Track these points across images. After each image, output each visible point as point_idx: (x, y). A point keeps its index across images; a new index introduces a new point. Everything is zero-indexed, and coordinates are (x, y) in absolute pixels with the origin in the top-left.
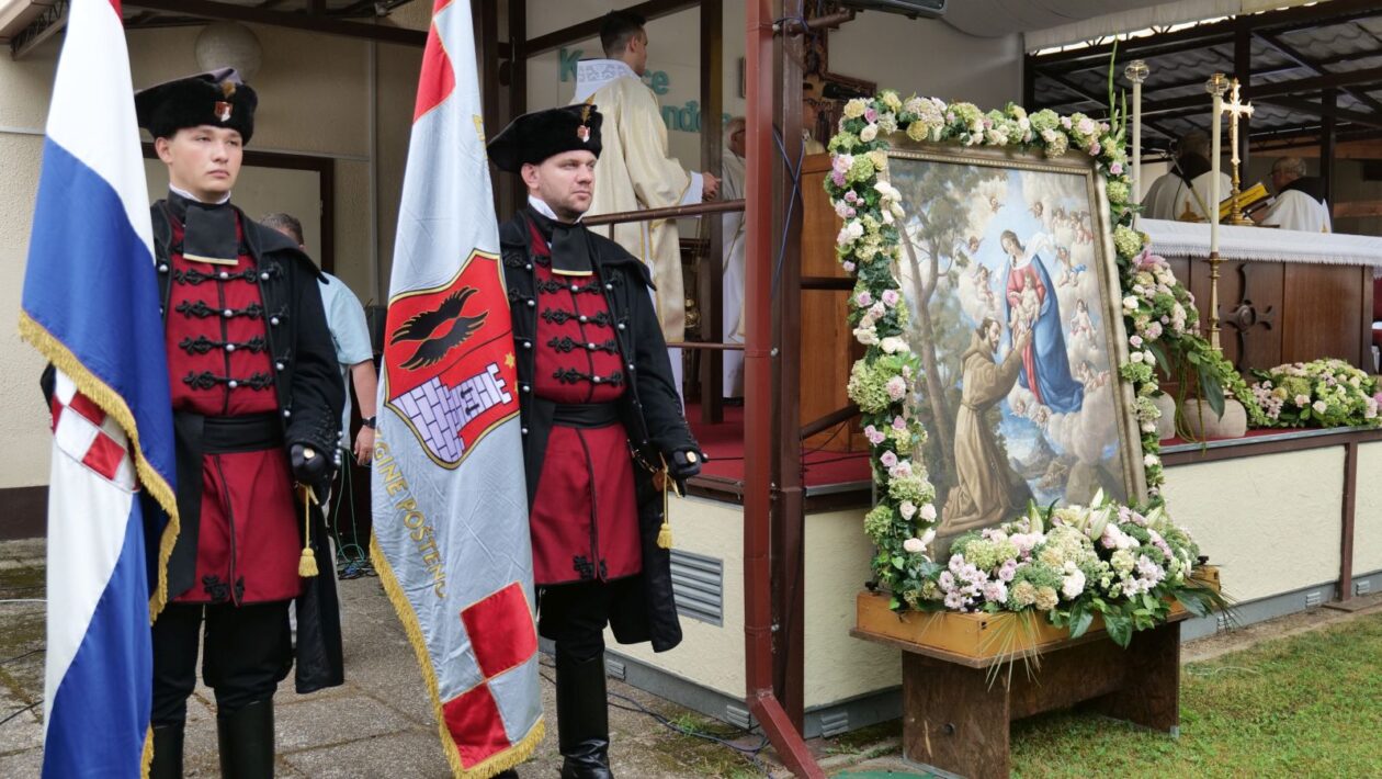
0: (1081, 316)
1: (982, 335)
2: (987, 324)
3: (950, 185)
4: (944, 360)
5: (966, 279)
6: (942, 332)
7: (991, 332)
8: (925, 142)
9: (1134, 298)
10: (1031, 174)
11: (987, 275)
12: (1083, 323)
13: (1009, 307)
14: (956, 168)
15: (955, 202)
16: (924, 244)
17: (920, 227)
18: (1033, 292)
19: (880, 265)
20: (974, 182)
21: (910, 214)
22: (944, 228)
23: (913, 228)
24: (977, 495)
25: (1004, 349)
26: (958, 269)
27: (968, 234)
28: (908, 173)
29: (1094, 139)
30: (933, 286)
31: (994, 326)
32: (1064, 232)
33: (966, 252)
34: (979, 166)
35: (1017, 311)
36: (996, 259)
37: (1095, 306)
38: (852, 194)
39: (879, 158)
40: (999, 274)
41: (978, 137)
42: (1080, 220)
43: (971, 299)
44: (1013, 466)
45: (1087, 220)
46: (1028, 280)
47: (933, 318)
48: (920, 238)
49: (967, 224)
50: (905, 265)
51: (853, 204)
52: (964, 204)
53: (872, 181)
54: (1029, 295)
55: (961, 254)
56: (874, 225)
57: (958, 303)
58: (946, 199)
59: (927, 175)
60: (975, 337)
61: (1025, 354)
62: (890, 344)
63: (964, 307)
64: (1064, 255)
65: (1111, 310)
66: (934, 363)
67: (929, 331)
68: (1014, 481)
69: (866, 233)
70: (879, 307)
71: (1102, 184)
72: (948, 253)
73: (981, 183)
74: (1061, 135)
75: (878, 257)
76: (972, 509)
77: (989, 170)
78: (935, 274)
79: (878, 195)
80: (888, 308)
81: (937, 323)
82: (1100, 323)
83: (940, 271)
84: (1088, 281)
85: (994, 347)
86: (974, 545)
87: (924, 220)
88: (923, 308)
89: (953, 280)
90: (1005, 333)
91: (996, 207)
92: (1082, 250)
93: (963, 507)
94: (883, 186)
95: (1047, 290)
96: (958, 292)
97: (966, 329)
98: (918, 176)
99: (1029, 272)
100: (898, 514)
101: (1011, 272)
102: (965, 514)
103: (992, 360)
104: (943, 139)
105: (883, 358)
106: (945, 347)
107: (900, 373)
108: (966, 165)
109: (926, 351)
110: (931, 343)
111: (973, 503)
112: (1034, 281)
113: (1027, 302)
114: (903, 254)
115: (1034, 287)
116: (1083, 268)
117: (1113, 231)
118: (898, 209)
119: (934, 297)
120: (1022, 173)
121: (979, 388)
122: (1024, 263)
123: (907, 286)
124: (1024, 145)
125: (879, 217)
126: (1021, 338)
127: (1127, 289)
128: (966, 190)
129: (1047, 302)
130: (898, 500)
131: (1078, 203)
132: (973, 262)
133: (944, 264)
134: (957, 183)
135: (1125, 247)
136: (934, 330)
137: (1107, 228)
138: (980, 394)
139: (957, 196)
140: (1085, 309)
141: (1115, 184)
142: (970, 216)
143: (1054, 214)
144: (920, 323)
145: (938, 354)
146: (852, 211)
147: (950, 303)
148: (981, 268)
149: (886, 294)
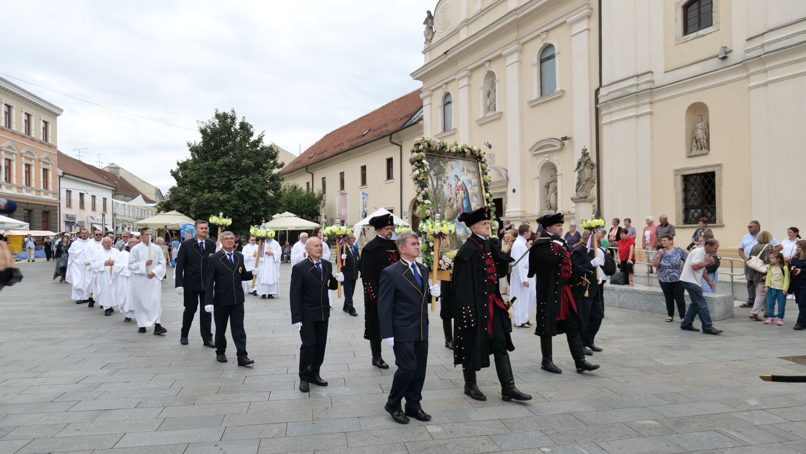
0: (475, 198)
1: (450, 202)
2: (451, 199)
3: (441, 162)
4: (440, 207)
5: (445, 187)
6: (440, 200)
7: (452, 201)
8: (434, 151)
9: (488, 194)
10: (461, 161)
11: (451, 186)
12: (475, 200)
13: (456, 195)
14: (442, 158)
15: (442, 167)
16: (435, 177)
17: (434, 173)
18: (462, 191)
19: (424, 181)
20: (447, 162)
21: (431, 169)
22: (440, 173)
23: (432, 173)
24: (449, 243)
25: (455, 205)
26: (444, 184)
27: (446, 175)
28: (431, 159)
29: (477, 152)
30: (437, 188)
31: (453, 199)
32: (470, 176)
33: (445, 180)
34: (448, 158)
35: (458, 196)
36: (453, 182)
37: (479, 196)
38: (416, 163)
39: (423, 154)
40: (453, 186)
41: (448, 150)
42: (474, 173)
43: (447, 192)
44: (458, 236)
45: (476, 173)
46: (461, 188)
47: (437, 196)
48: (434, 175)
49: (445, 173)
50: (430, 182)
51: (417, 166)
52: (444, 167)
53: (421, 160)
54: (461, 192)
55: (444, 180)
56: (422, 171)
57: (443, 193)
58: (440, 166)
59: (435, 159)
60: (448, 202)
61: (461, 207)
62: (427, 202)
63: (445, 194)
64: (470, 182)
65: (483, 197)
66: (437, 208)
67: (436, 200)
68: (458, 240)
69: (420, 173)
70: (423, 192)
71: (480, 164)
72: (441, 180)
73: (449, 162)
74: (469, 150)
75: (423, 179)
76: (448, 246)
77: (451, 159)
78: (438, 185)
79: (423, 163)
80: (425, 192)
81: (438, 198)
82: (480, 200)
83: (439, 184)
84: (476, 189)
85: (453, 205)
86: (448, 254)
87: (435, 171)
88: (435, 193)
89: (442, 187)
90: (455, 201)
91: (453, 169)
92: (475, 181)
93: (445, 245)
94: (424, 161)
95: (466, 191)
96: (443, 190)
97: (445, 200)
98: (433, 160)
99: (460, 186)
100: (429, 245)
101: (456, 186)
102: (446, 247)
103: (452, 208)
104: (439, 150)
105: (424, 205)
106: (440, 204)
107: (429, 209)
108: (445, 157)
109: (435, 205)
110: (437, 203)
111: (448, 245)
112: (462, 188)
113: (461, 194)
114: (429, 179)
115: (463, 190)
116: (475, 186)
117: (483, 176)
118: (428, 167)
119: (437, 191)
120: (459, 160)
121: (449, 215)
122: (460, 183)
123: (430, 187)
124: (460, 153)
125: (424, 169)
126: (460, 203)
127: (487, 192)
128: (445, 164)
129: (466, 194)
130: (429, 242)
131: (473, 169)
132: (447, 182)
133: (440, 182)
134: (443, 162)
135: (486, 180)
136: (438, 199)
137: (481, 176)
138: (450, 217)
139: (443, 165)
140: (476, 196)
141: (483, 164)
142: (446, 171)
143: (467, 171)
144: (434, 197)
145: (439, 206)
146: (416, 167)
147: (442, 193)
148: (449, 184)
149: (425, 189)
